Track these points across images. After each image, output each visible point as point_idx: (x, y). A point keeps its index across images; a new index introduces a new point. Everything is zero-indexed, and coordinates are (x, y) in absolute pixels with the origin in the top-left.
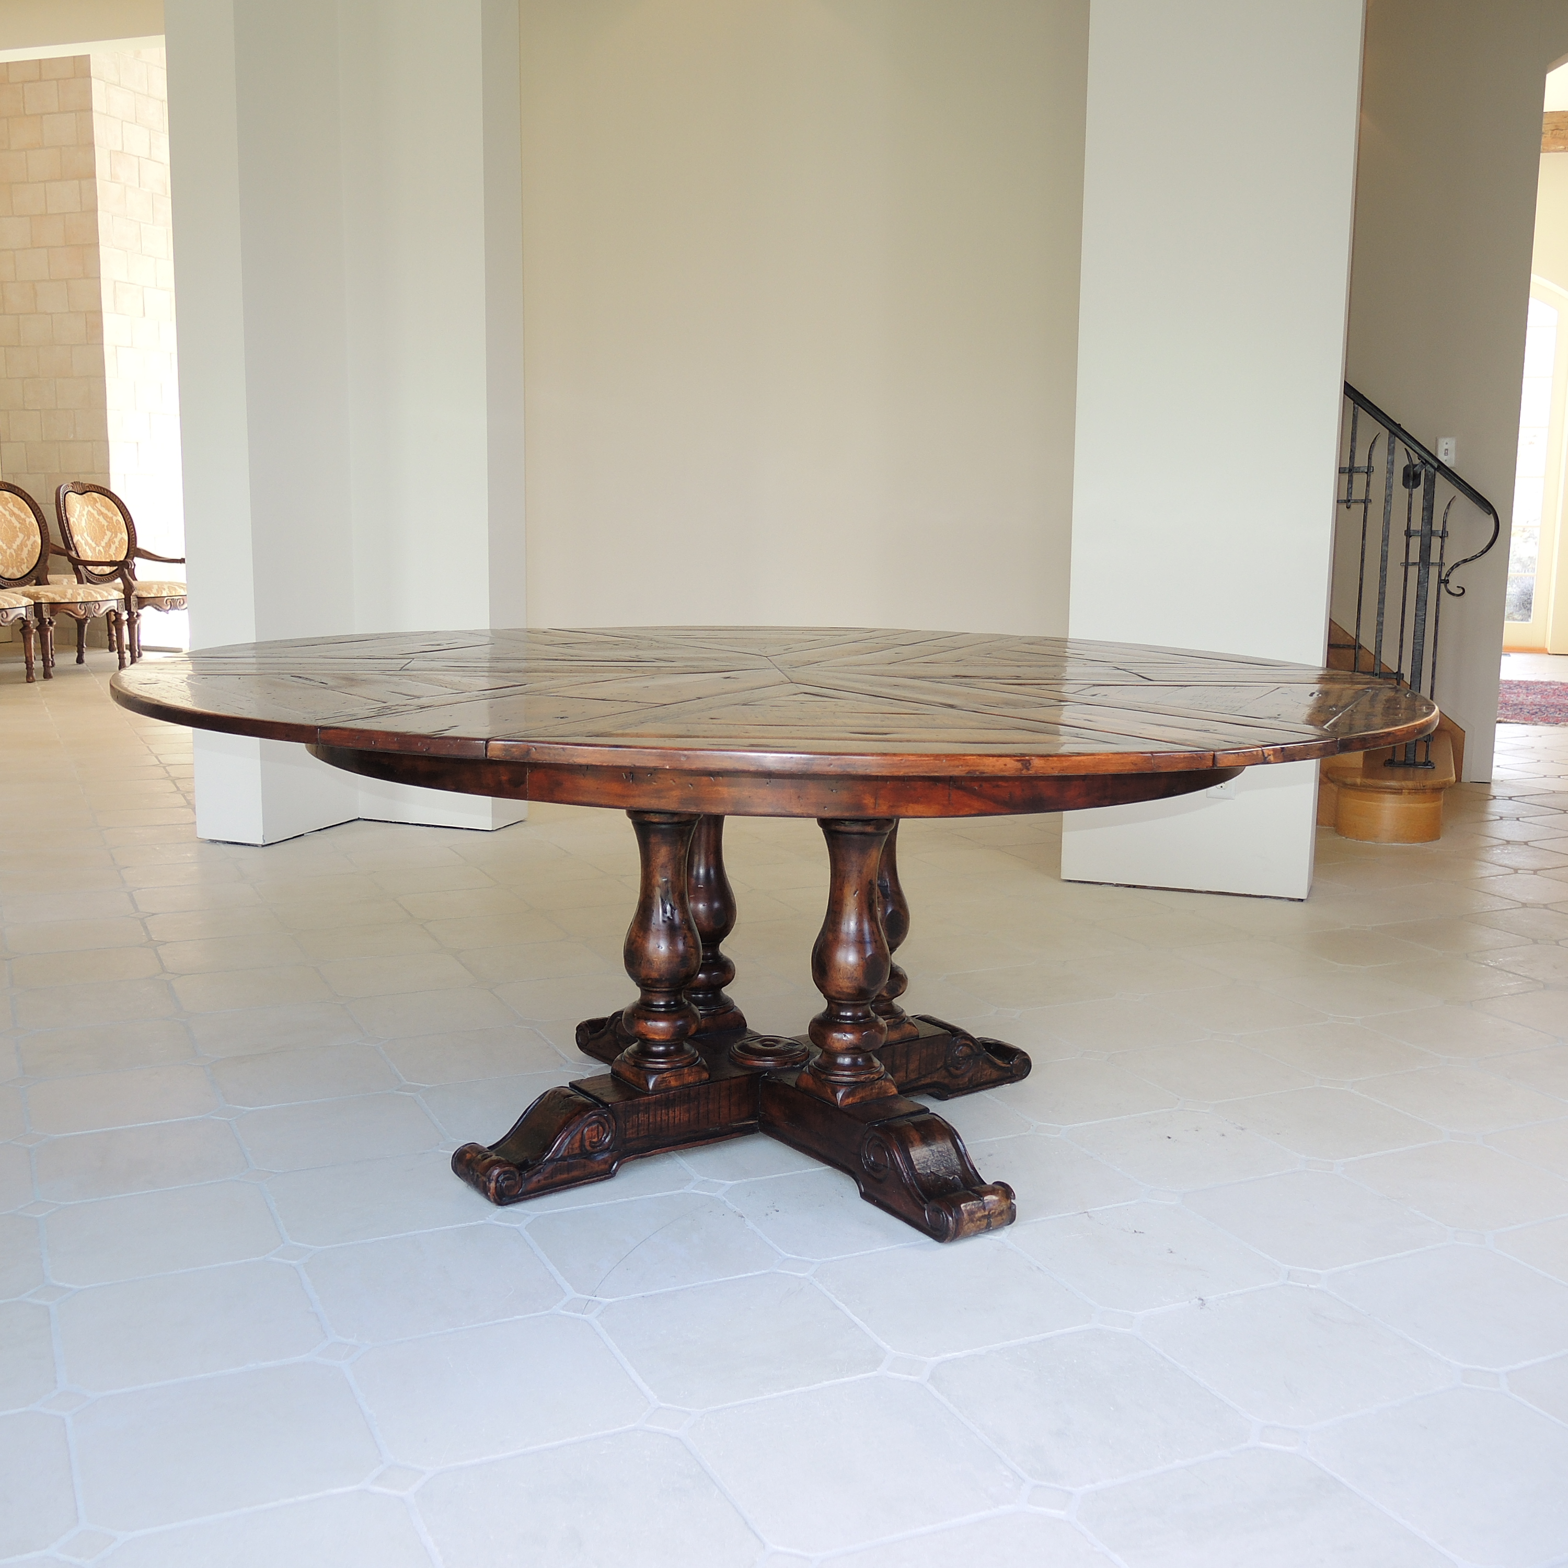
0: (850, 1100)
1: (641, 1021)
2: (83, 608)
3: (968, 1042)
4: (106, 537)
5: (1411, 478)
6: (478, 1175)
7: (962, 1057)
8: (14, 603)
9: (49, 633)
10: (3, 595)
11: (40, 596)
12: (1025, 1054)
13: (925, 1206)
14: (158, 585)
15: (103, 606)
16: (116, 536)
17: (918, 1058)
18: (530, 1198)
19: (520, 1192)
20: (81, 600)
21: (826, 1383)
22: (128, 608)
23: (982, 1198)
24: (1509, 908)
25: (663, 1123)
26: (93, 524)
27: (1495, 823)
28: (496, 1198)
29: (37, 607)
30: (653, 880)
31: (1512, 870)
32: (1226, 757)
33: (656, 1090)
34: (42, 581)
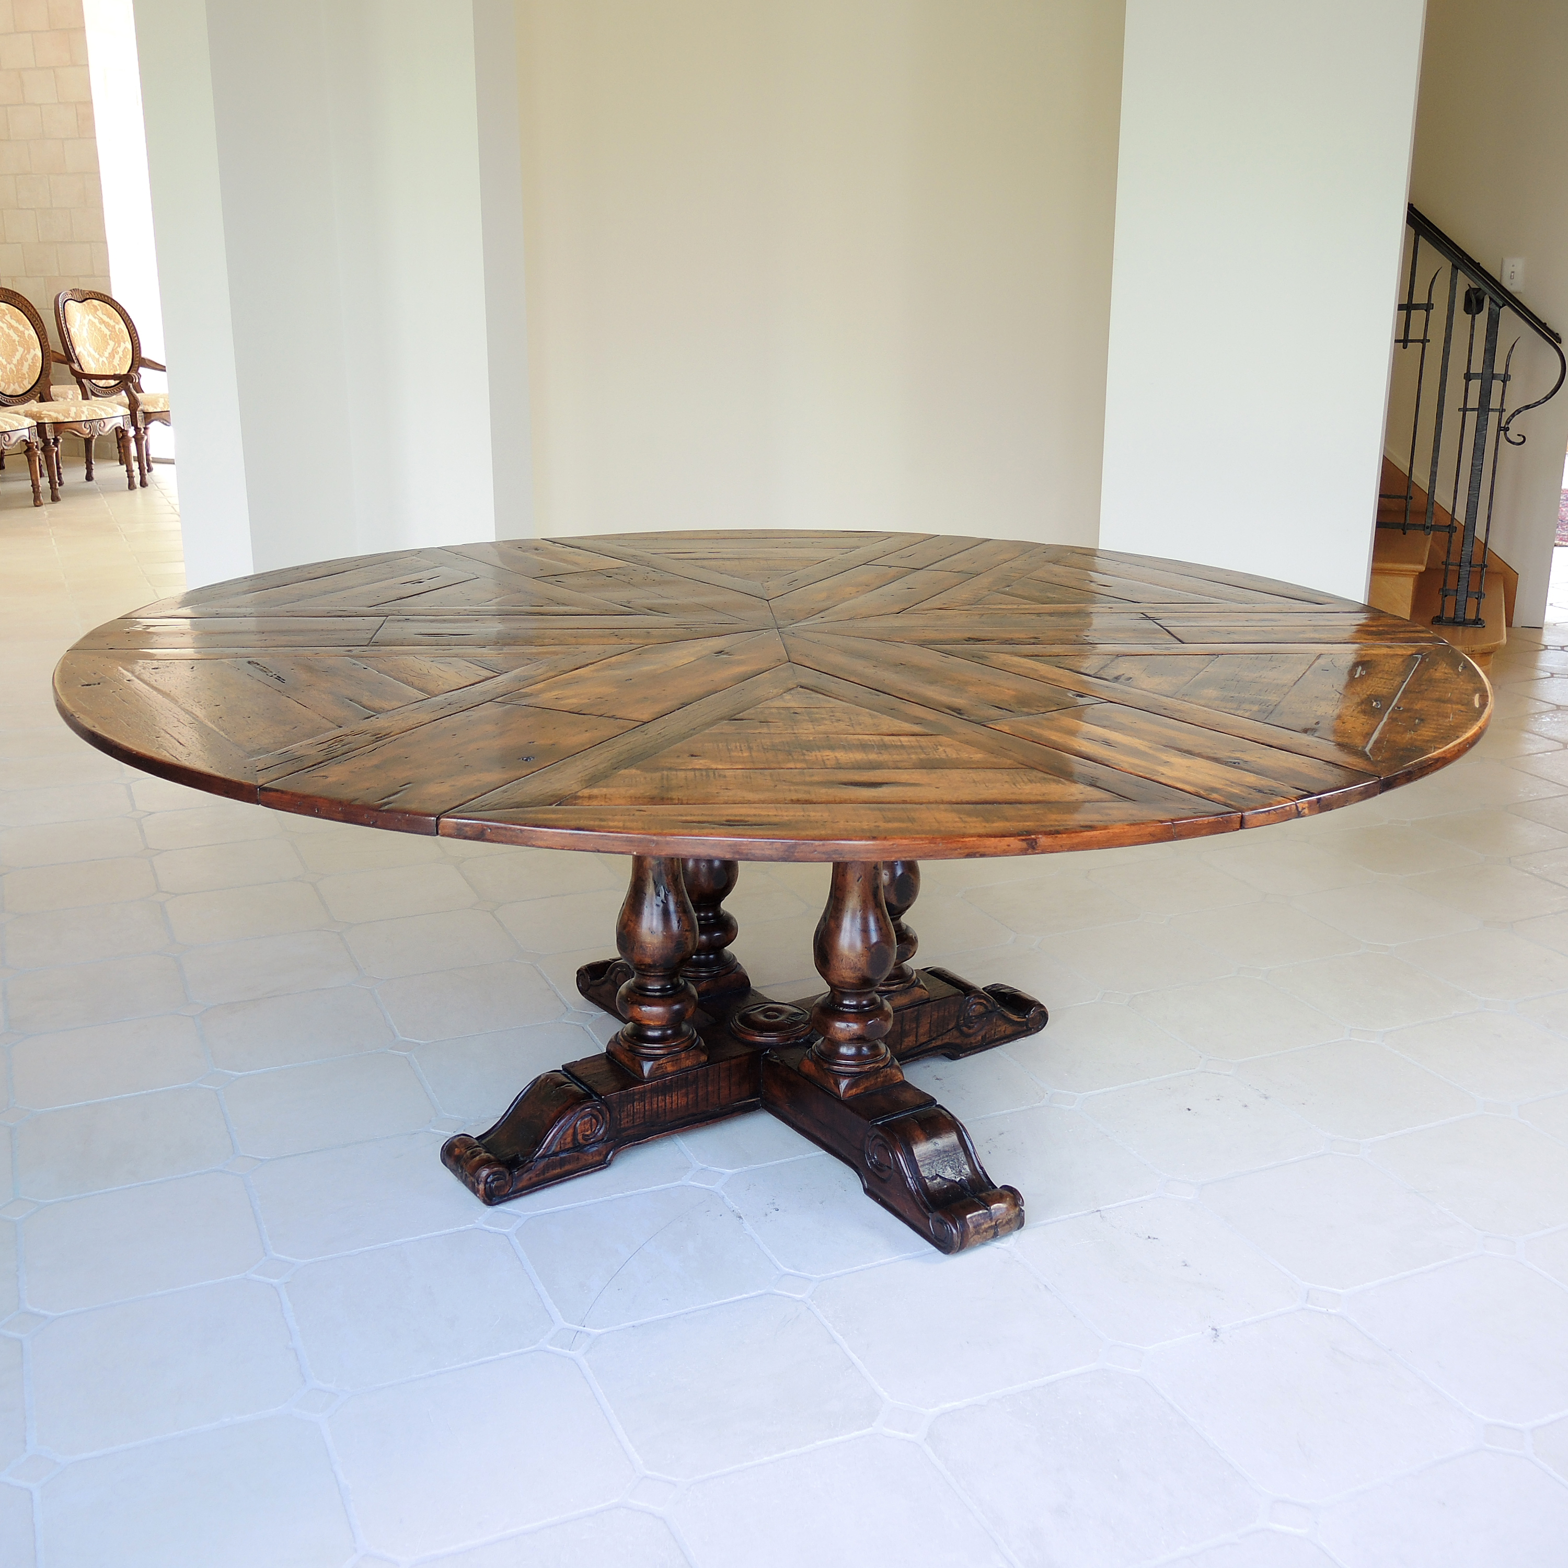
0: (854, 1091)
1: (635, 1006)
2: (88, 426)
3: (982, 1001)
4: (108, 347)
5: (1473, 304)
6: (466, 1175)
7: (974, 1016)
8: (16, 425)
9: (54, 454)
10: (4, 417)
11: (42, 416)
12: (1042, 1006)
13: (930, 1215)
14: (164, 398)
15: (109, 423)
16: (119, 346)
17: (929, 1021)
18: (521, 1196)
19: (510, 1191)
20: (85, 419)
21: (819, 1443)
22: (134, 423)
23: (989, 1208)
24: (1556, 795)
25: (660, 1109)
26: (95, 334)
27: (1546, 681)
28: (486, 1198)
29: (41, 427)
30: (645, 863)
31: (1561, 744)
32: (1255, 817)
33: (652, 1077)
34: (44, 397)
